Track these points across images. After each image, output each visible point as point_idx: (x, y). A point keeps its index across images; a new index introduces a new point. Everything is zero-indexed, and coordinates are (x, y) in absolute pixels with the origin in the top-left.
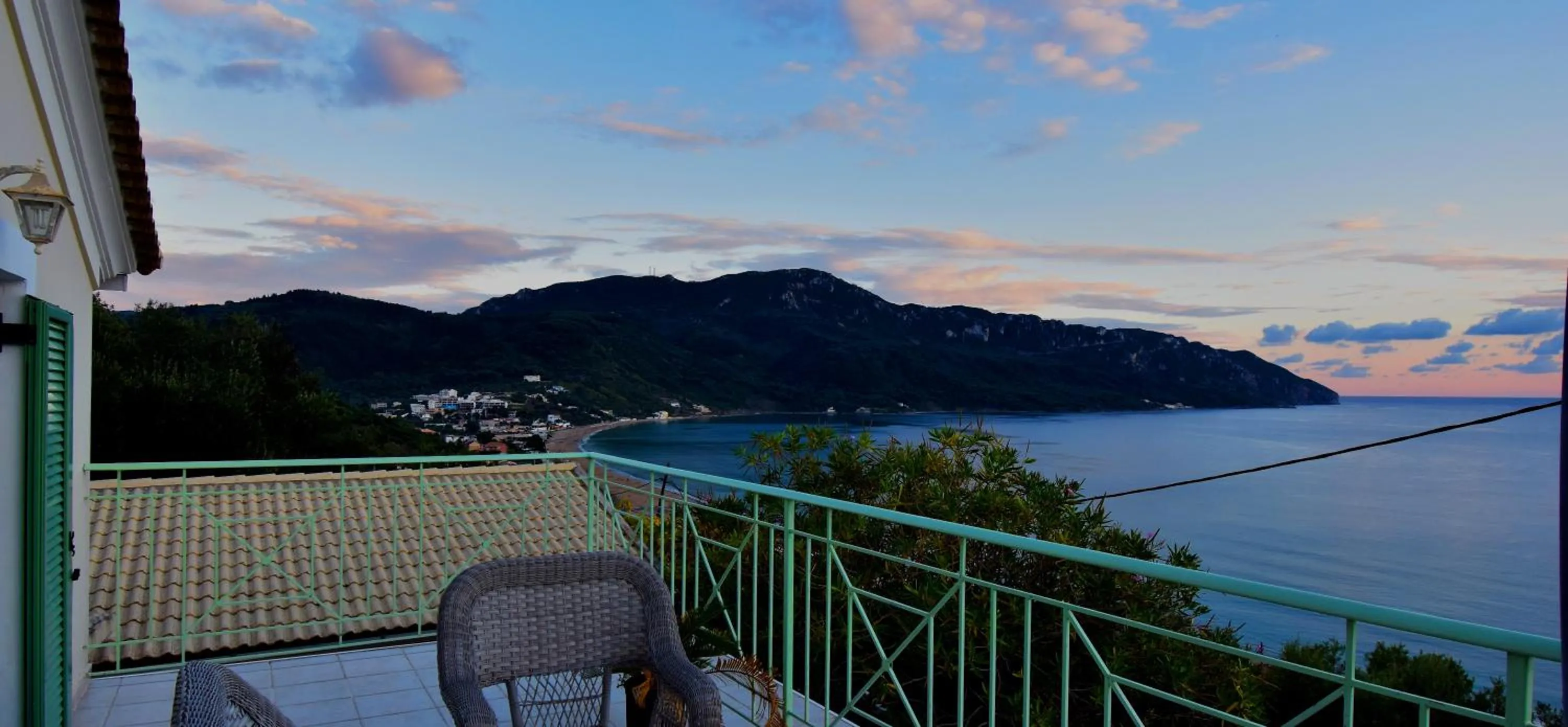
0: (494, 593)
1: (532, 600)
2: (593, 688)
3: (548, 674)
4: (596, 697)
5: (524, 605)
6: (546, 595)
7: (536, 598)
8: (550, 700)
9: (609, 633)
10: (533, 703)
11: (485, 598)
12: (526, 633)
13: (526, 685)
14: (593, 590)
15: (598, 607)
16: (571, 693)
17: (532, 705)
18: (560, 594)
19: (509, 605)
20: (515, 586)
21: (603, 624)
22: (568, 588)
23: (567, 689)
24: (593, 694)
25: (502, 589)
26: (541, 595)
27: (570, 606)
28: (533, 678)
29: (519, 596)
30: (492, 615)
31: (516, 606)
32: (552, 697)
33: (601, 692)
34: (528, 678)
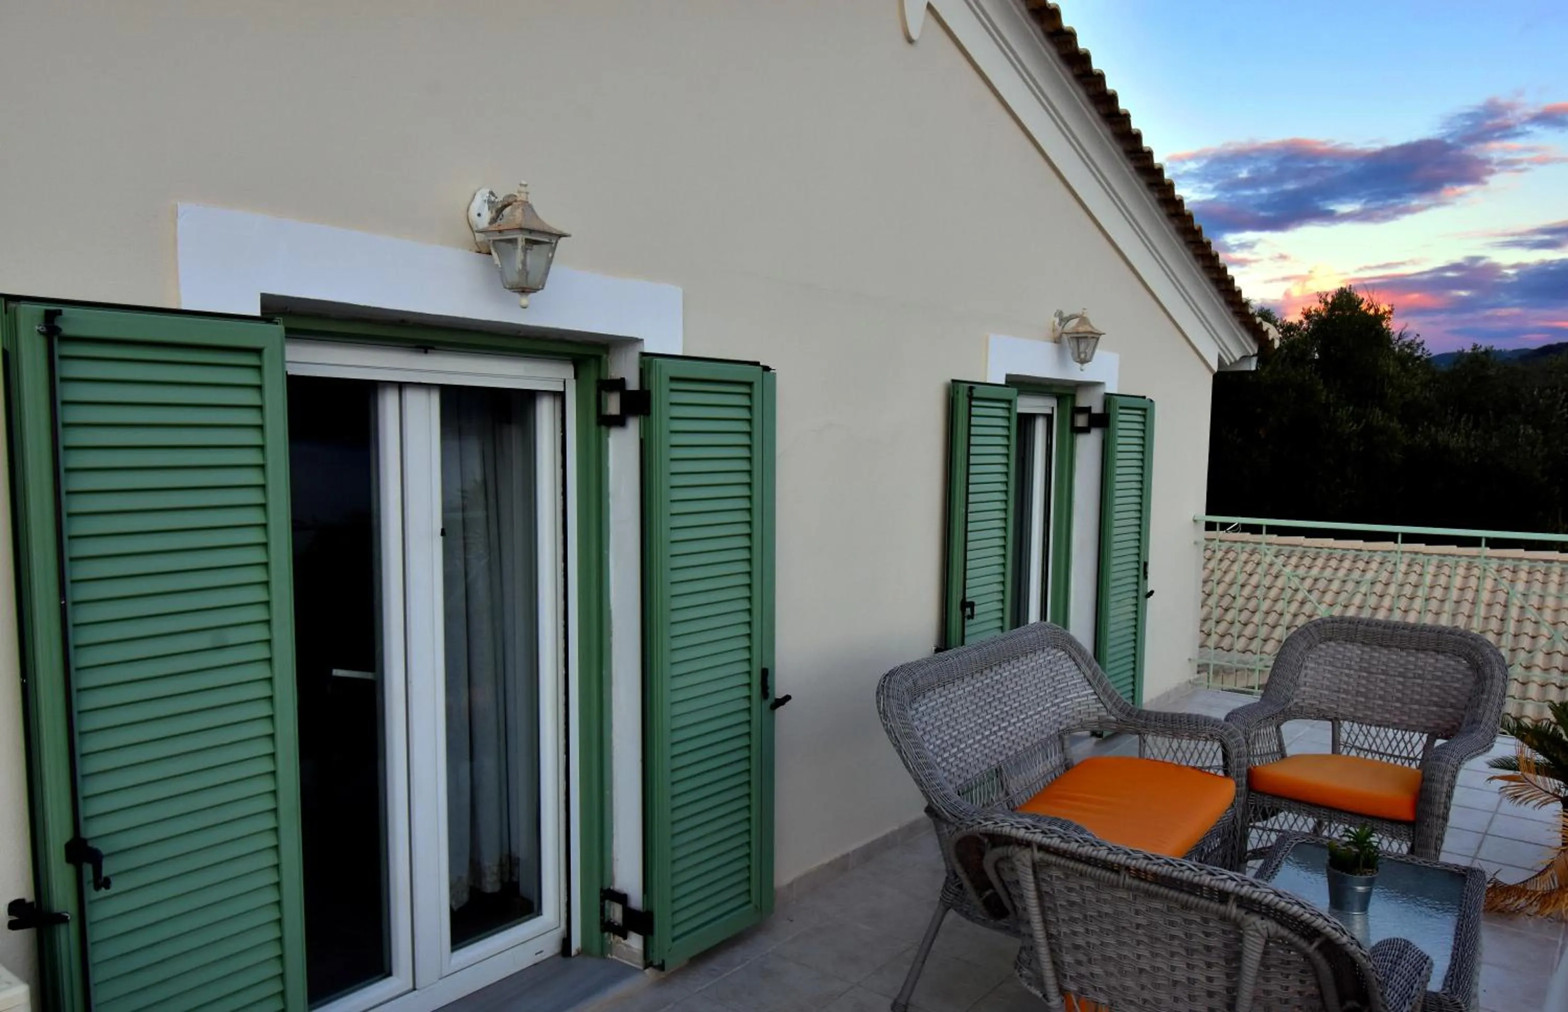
0: (1332, 644)
1: (1366, 657)
2: (1412, 750)
3: (1370, 725)
4: (1414, 759)
5: (1358, 660)
6: (1381, 655)
7: (1371, 656)
8: (1368, 748)
9: (1436, 704)
10: (1353, 746)
11: (1323, 646)
12: (1355, 685)
13: (1348, 729)
14: (1428, 661)
15: (1430, 677)
16: (1390, 748)
17: (1351, 748)
18: (1394, 657)
19: (1344, 656)
20: (1352, 641)
21: (1432, 694)
22: (1404, 654)
23: (1386, 743)
24: (1412, 755)
25: (1340, 641)
26: (1376, 655)
27: (1402, 670)
28: (1356, 725)
29: (1354, 651)
30: (1325, 661)
31: (1350, 659)
32: (1370, 746)
33: (1420, 757)
34: (1351, 723)
